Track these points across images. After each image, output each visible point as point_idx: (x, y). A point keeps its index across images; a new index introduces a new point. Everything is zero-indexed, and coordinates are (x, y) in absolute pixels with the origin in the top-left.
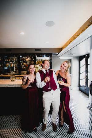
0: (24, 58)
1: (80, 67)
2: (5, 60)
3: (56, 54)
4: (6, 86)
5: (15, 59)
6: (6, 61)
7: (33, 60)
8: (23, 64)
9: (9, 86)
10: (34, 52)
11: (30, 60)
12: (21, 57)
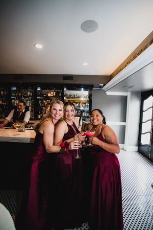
0: (45, 91)
1: (141, 111)
2: (13, 94)
3: (101, 87)
4: (6, 141)
5: (29, 93)
6: (13, 96)
7: (60, 95)
8: (42, 102)
9: (12, 139)
10: (62, 81)
11: (54, 95)
12: (39, 89)
